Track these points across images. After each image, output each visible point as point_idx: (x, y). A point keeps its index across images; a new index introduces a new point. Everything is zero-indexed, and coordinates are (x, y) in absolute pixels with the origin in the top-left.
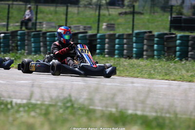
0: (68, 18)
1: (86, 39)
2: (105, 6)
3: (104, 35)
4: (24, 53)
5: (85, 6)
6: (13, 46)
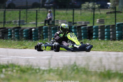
0: (74, 17)
1: (86, 29)
2: (98, 9)
3: (98, 27)
5: (85, 9)
6: (40, 36)
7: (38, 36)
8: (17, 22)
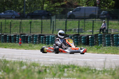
4: (102, 46)
6: (96, 42)
7: (93, 42)
8: (76, 30)
